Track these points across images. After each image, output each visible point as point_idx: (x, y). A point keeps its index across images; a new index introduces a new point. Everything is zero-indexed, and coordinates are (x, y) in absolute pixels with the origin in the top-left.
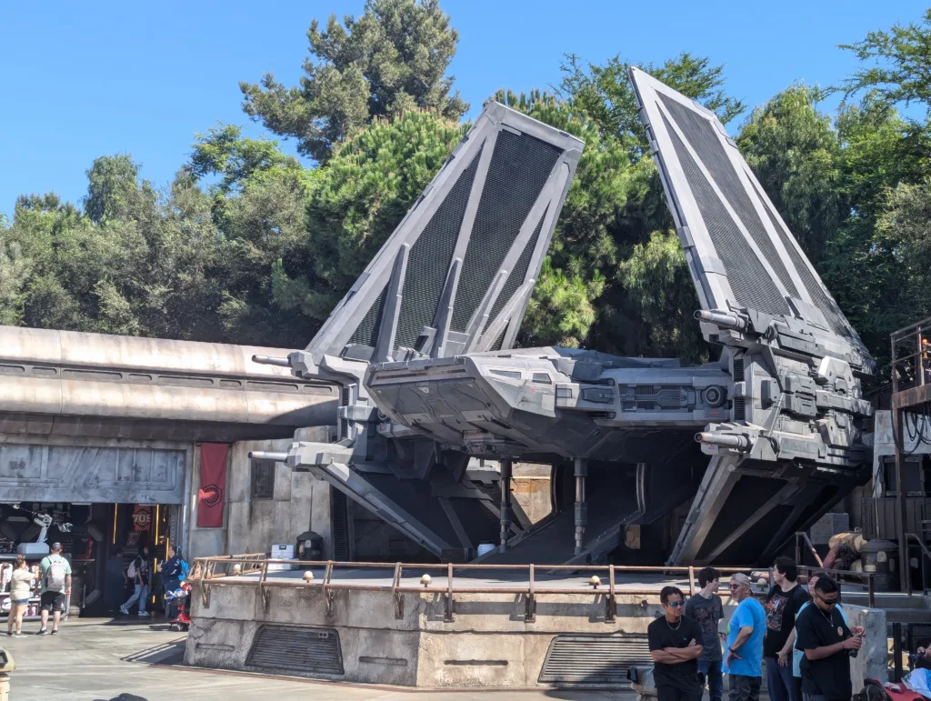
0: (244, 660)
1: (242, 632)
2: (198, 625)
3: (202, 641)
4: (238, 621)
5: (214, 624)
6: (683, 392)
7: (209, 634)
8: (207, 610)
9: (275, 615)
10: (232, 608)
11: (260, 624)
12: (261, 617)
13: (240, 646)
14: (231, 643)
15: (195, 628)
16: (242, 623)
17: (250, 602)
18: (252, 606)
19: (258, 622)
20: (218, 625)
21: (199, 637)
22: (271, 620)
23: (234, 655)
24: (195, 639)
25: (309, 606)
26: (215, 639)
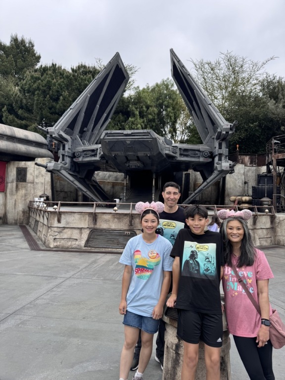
0: (83, 245)
1: (81, 233)
2: (54, 230)
3: (57, 237)
4: (78, 228)
5: (63, 230)
6: (197, 152)
7: (61, 234)
8: (59, 224)
9: (101, 225)
10: (75, 223)
11: (91, 229)
12: (92, 226)
13: (81, 238)
14: (75, 238)
15: (53, 232)
16: (81, 229)
17: (85, 220)
18: (87, 222)
19: (90, 228)
20: (66, 230)
21: (55, 236)
22: (98, 227)
23: (77, 243)
24: (53, 236)
25: (120, 222)
26: (65, 236)
